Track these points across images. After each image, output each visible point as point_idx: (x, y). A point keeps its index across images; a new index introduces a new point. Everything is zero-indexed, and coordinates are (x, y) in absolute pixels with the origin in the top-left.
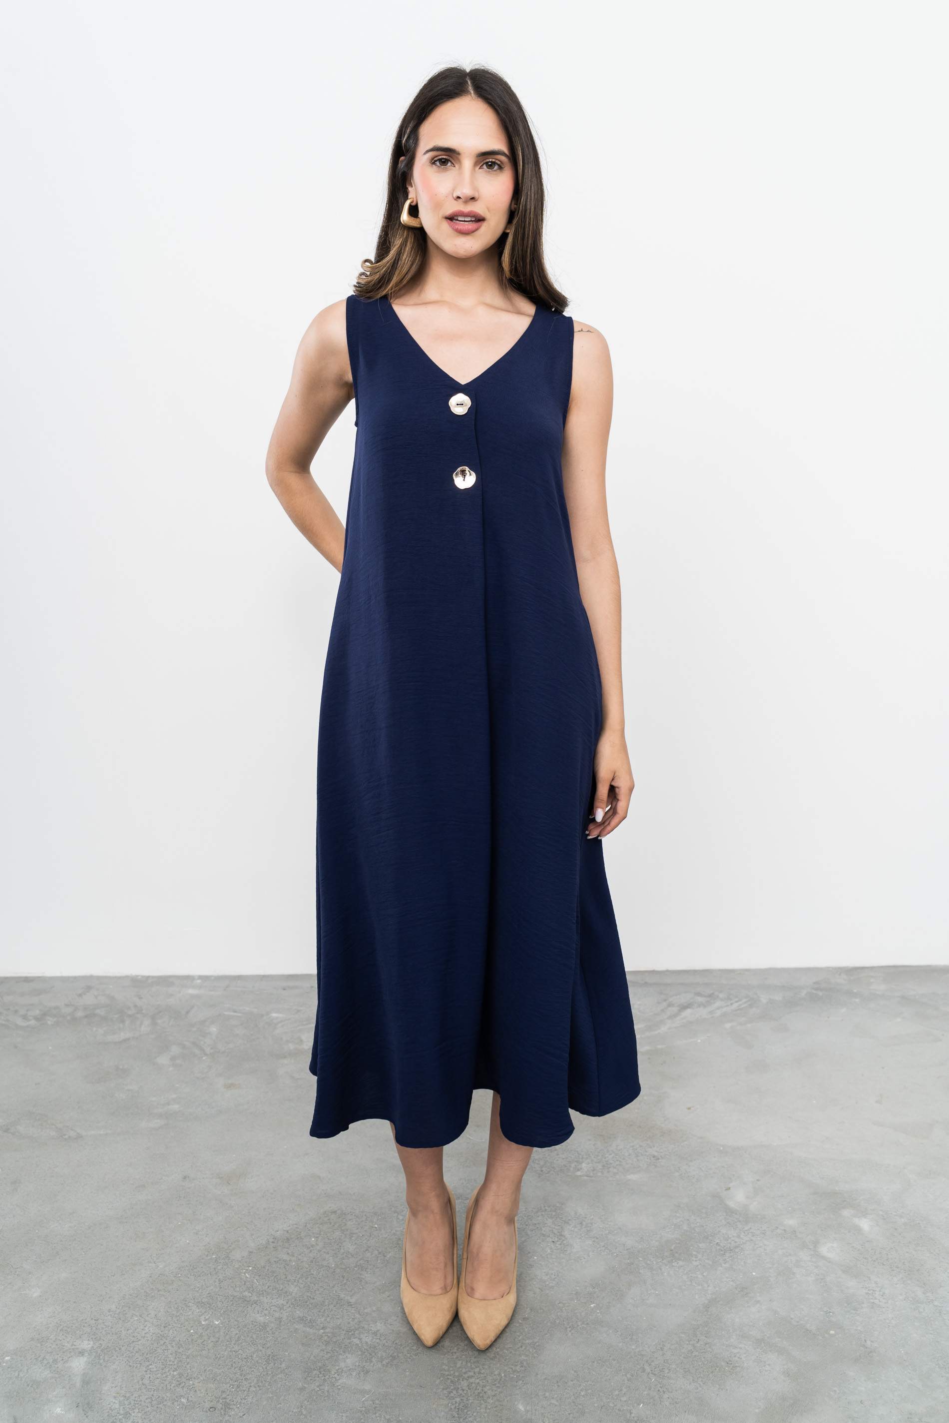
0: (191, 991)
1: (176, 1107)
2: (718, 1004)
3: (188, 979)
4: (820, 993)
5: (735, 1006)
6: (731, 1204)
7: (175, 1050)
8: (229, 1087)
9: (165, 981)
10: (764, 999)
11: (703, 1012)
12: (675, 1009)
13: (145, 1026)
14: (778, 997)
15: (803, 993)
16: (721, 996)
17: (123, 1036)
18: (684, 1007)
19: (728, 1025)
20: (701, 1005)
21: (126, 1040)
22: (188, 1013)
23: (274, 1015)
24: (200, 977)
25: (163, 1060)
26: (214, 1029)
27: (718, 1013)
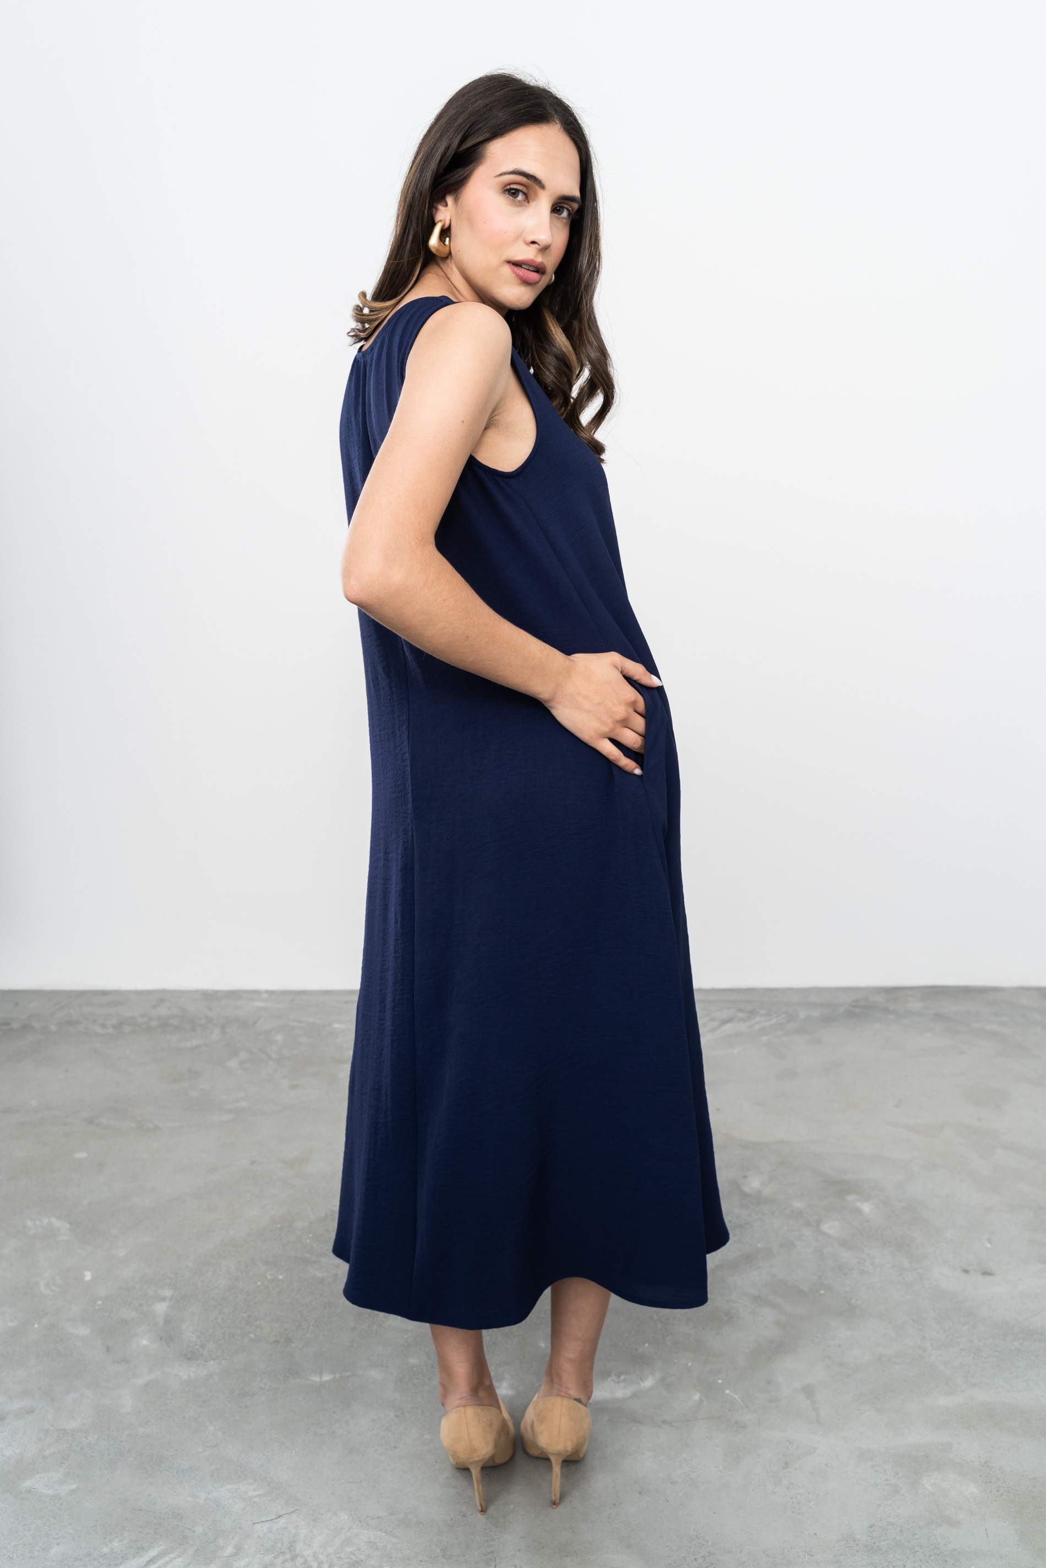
0: (258, 1004)
1: (244, 1104)
2: (758, 1019)
3: (256, 993)
4: (857, 1010)
5: (774, 1021)
6: (746, 1189)
7: (243, 1055)
8: (293, 1087)
9: (234, 995)
10: (802, 1015)
11: (742, 1027)
12: (715, 1024)
13: (216, 1035)
14: (816, 1013)
15: (842, 1010)
16: (762, 1012)
17: (194, 1042)
18: (724, 1022)
19: (764, 1038)
20: (741, 1020)
21: (198, 1047)
22: (255, 1023)
23: (336, 1026)
24: (267, 992)
25: (233, 1064)
26: (279, 1038)
27: (757, 1027)
